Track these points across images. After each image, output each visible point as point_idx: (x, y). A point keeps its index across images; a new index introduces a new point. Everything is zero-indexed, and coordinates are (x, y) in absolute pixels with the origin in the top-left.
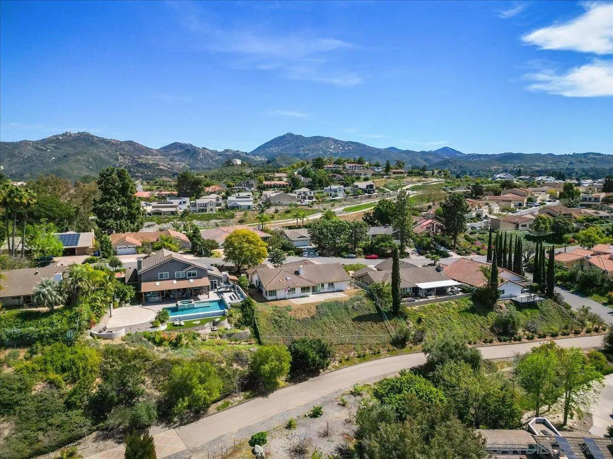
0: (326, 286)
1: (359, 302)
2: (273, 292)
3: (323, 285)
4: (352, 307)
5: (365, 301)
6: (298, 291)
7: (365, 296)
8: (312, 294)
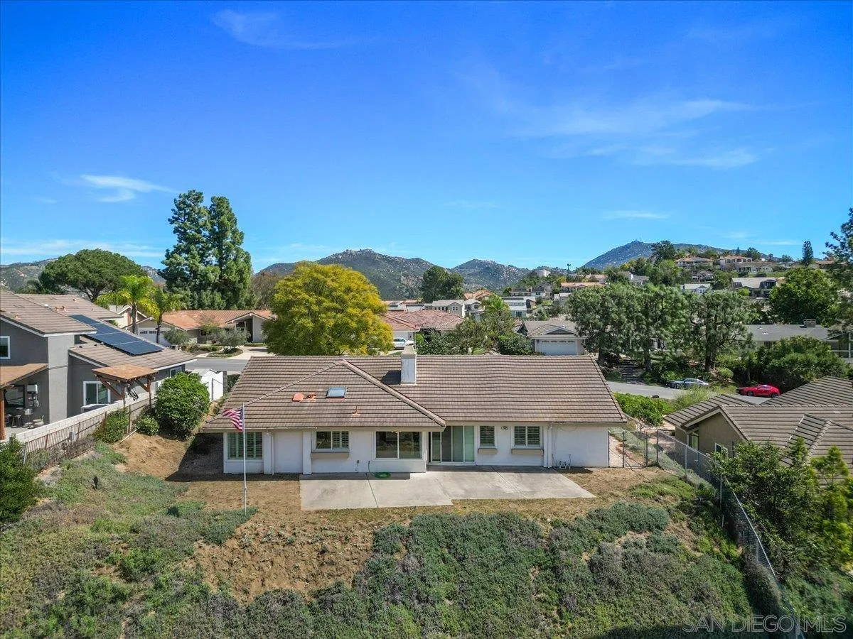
0: (504, 439)
1: (642, 538)
2: (254, 443)
3: (487, 435)
4: (592, 564)
5: (681, 533)
6: (363, 448)
7: (681, 508)
8: (429, 468)
